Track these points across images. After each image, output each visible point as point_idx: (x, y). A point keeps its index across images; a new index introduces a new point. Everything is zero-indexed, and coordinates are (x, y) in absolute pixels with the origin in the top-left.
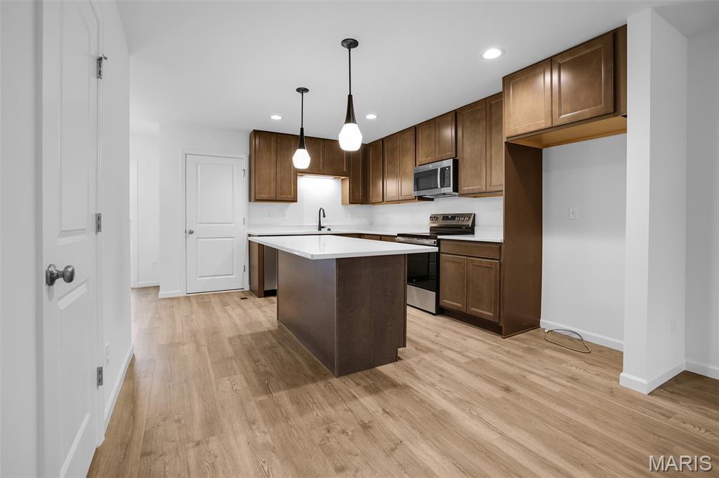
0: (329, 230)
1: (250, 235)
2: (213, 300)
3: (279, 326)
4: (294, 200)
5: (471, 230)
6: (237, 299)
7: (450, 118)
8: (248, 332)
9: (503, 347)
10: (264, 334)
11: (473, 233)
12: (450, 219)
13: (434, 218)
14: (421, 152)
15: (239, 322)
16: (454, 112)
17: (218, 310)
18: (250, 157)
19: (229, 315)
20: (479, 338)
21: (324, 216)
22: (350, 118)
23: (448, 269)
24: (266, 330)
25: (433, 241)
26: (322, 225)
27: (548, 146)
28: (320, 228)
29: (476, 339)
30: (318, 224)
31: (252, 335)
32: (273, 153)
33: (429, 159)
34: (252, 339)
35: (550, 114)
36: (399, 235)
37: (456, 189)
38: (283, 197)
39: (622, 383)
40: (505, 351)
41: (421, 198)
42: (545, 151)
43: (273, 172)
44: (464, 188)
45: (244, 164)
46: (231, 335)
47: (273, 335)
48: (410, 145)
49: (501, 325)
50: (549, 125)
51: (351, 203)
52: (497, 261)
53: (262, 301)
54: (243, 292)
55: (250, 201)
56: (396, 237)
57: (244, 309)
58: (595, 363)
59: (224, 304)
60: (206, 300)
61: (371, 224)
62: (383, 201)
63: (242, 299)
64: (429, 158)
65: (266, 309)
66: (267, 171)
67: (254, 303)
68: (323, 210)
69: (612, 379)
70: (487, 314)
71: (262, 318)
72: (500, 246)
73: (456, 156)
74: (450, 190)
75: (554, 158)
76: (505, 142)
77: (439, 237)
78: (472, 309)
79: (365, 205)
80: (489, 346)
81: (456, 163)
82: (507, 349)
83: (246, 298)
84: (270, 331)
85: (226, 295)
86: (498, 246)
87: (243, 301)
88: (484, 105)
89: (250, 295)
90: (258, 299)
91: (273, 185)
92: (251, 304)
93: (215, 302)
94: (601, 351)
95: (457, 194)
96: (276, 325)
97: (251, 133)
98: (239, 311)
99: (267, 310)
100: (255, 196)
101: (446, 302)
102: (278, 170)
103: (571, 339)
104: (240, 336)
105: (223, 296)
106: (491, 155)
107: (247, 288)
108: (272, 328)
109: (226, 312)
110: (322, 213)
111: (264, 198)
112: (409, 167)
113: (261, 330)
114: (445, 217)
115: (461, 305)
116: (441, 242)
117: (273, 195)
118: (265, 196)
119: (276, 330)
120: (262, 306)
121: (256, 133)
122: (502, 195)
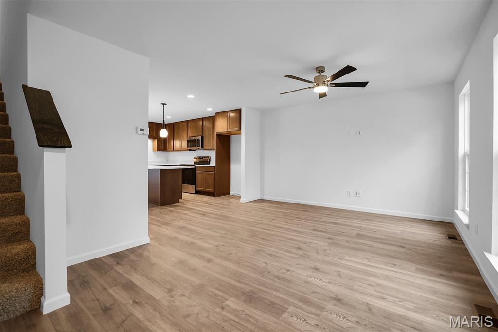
7: (200, 120)
11: (209, 164)
13: (195, 158)
14: (190, 132)
20: (208, 198)
23: (199, 177)
33: (193, 135)
35: (227, 128)
36: (180, 165)
37: (202, 147)
40: (214, 199)
41: (190, 150)
42: (231, 136)
44: (205, 147)
49: (215, 193)
50: (227, 131)
51: (157, 151)
52: (214, 172)
61: (167, 161)
62: (174, 150)
72: (215, 167)
73: (203, 135)
74: (200, 147)
76: (216, 134)
77: (196, 165)
78: (207, 190)
79: (165, 152)
81: (202, 138)
95: (203, 149)
101: (199, 189)
112: (185, 137)
114: (200, 158)
115: (203, 189)
116: (196, 167)
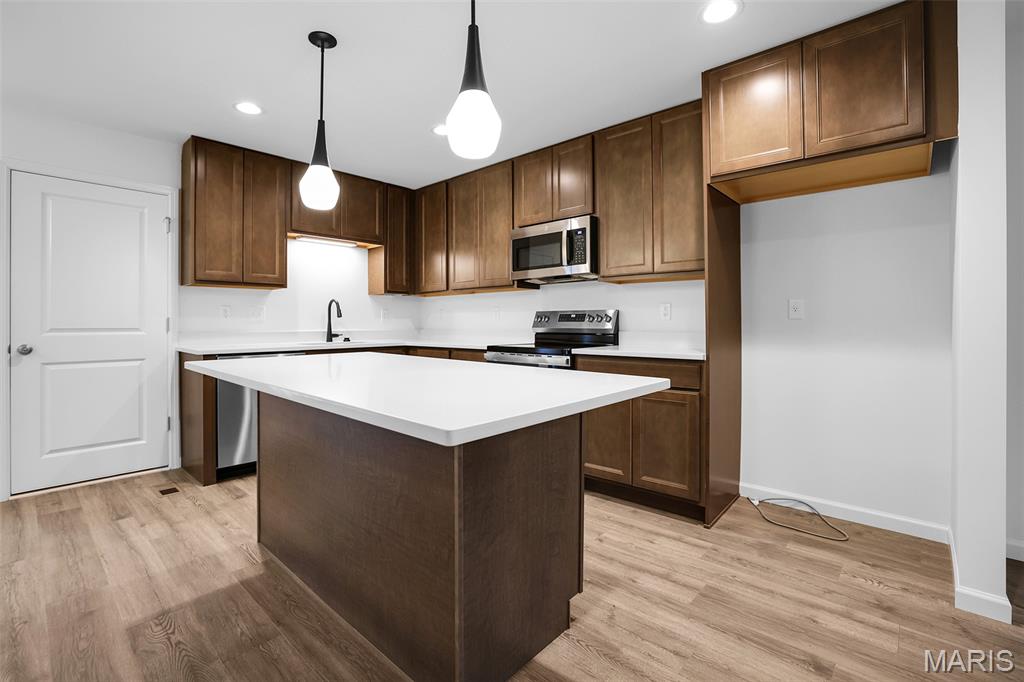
0: (347, 340)
1: (182, 357)
2: (86, 505)
3: (266, 564)
4: (281, 283)
5: (613, 339)
6: (151, 495)
7: (581, 146)
8: (186, 595)
9: (723, 549)
10: (230, 594)
11: (616, 342)
12: (574, 320)
13: (541, 317)
14: (524, 204)
15: (158, 566)
16: (589, 138)
17: (99, 535)
18: (183, 194)
19: (131, 547)
20: (667, 532)
21: (339, 315)
22: (473, 76)
24: (235, 580)
25: (565, 358)
26: (334, 331)
27: (750, 200)
28: (331, 336)
29: (668, 537)
30: (326, 330)
31: (198, 603)
32: (235, 186)
33: (541, 217)
34: (199, 617)
35: (799, 136)
36: (491, 349)
37: (595, 267)
38: (258, 276)
39: (959, 604)
40: (732, 558)
41: (523, 284)
42: (744, 208)
43: (236, 226)
44: (609, 265)
45: (170, 206)
46: (138, 616)
47: (258, 596)
48: (503, 192)
49: (702, 505)
50: (799, 155)
51: (387, 291)
52: (696, 393)
53: (213, 493)
54: (164, 472)
55: (182, 281)
56: (485, 351)
57: (171, 524)
58: (879, 563)
59: (118, 513)
60: (66, 507)
61: (419, 329)
62: (448, 289)
63: (164, 492)
64: (540, 215)
65: (225, 515)
66: (222, 224)
67: (194, 500)
68: (337, 304)
69: (935, 596)
70: (675, 486)
71: (219, 544)
72: (701, 367)
73: (594, 211)
74: (585, 268)
75: (762, 220)
76: (708, 185)
77: (575, 351)
78: (644, 478)
79: (412, 297)
80: (705, 551)
81: (595, 223)
82: (732, 552)
83: (174, 490)
84: (246, 584)
85: (121, 487)
86: (696, 367)
87: (165, 498)
88: (649, 126)
89: (185, 480)
90: (203, 488)
91: (235, 252)
92: (189, 504)
93: (92, 509)
94: (859, 534)
95: (595, 277)
96: (259, 559)
97: (185, 146)
98: (157, 529)
99: (228, 517)
100: (194, 271)
102: (249, 222)
103: (799, 513)
104: (164, 613)
105: (112, 491)
106: (662, 211)
107: (175, 463)
108: (251, 572)
109: (121, 536)
110: (334, 309)
111: (218, 279)
112: (501, 232)
113: (221, 583)
114: (565, 317)
115: (620, 472)
116: (579, 360)
117: (235, 272)
118: (218, 273)
119: (260, 578)
120: (216, 509)
121: (198, 146)
122: (703, 278)
